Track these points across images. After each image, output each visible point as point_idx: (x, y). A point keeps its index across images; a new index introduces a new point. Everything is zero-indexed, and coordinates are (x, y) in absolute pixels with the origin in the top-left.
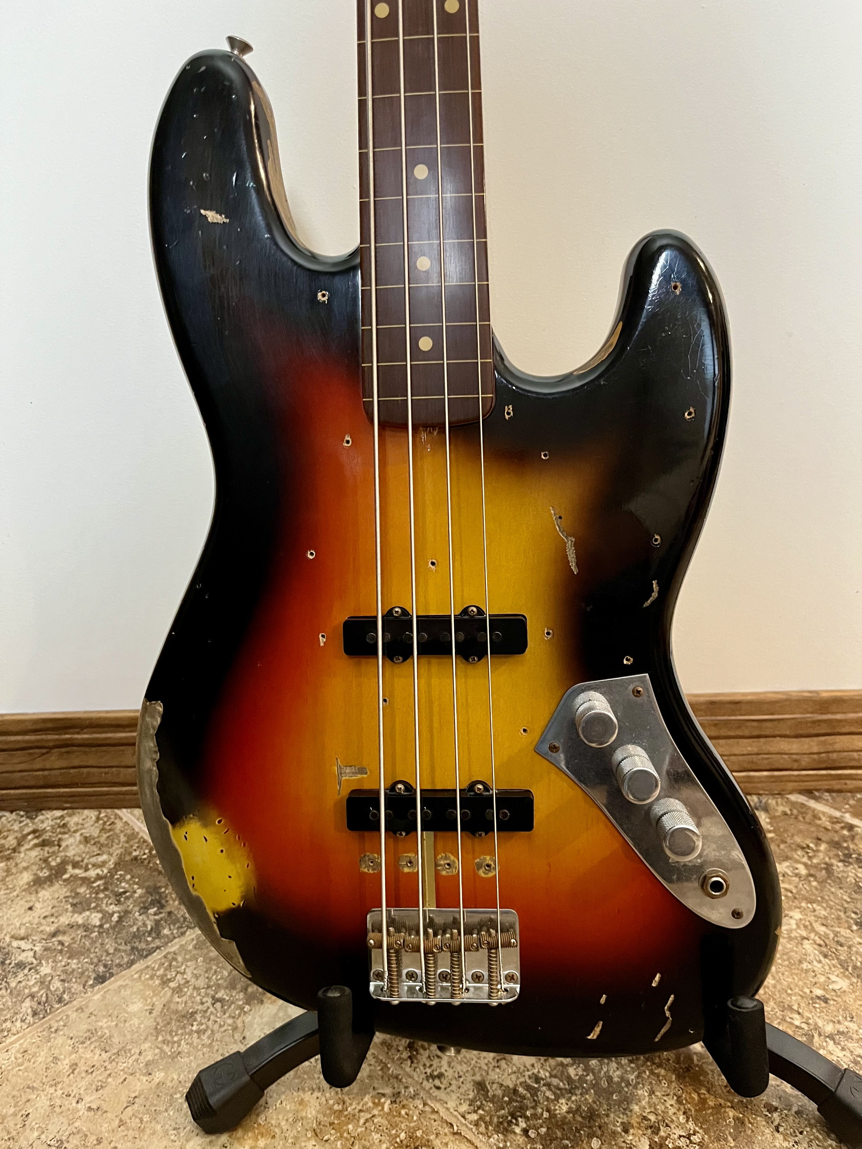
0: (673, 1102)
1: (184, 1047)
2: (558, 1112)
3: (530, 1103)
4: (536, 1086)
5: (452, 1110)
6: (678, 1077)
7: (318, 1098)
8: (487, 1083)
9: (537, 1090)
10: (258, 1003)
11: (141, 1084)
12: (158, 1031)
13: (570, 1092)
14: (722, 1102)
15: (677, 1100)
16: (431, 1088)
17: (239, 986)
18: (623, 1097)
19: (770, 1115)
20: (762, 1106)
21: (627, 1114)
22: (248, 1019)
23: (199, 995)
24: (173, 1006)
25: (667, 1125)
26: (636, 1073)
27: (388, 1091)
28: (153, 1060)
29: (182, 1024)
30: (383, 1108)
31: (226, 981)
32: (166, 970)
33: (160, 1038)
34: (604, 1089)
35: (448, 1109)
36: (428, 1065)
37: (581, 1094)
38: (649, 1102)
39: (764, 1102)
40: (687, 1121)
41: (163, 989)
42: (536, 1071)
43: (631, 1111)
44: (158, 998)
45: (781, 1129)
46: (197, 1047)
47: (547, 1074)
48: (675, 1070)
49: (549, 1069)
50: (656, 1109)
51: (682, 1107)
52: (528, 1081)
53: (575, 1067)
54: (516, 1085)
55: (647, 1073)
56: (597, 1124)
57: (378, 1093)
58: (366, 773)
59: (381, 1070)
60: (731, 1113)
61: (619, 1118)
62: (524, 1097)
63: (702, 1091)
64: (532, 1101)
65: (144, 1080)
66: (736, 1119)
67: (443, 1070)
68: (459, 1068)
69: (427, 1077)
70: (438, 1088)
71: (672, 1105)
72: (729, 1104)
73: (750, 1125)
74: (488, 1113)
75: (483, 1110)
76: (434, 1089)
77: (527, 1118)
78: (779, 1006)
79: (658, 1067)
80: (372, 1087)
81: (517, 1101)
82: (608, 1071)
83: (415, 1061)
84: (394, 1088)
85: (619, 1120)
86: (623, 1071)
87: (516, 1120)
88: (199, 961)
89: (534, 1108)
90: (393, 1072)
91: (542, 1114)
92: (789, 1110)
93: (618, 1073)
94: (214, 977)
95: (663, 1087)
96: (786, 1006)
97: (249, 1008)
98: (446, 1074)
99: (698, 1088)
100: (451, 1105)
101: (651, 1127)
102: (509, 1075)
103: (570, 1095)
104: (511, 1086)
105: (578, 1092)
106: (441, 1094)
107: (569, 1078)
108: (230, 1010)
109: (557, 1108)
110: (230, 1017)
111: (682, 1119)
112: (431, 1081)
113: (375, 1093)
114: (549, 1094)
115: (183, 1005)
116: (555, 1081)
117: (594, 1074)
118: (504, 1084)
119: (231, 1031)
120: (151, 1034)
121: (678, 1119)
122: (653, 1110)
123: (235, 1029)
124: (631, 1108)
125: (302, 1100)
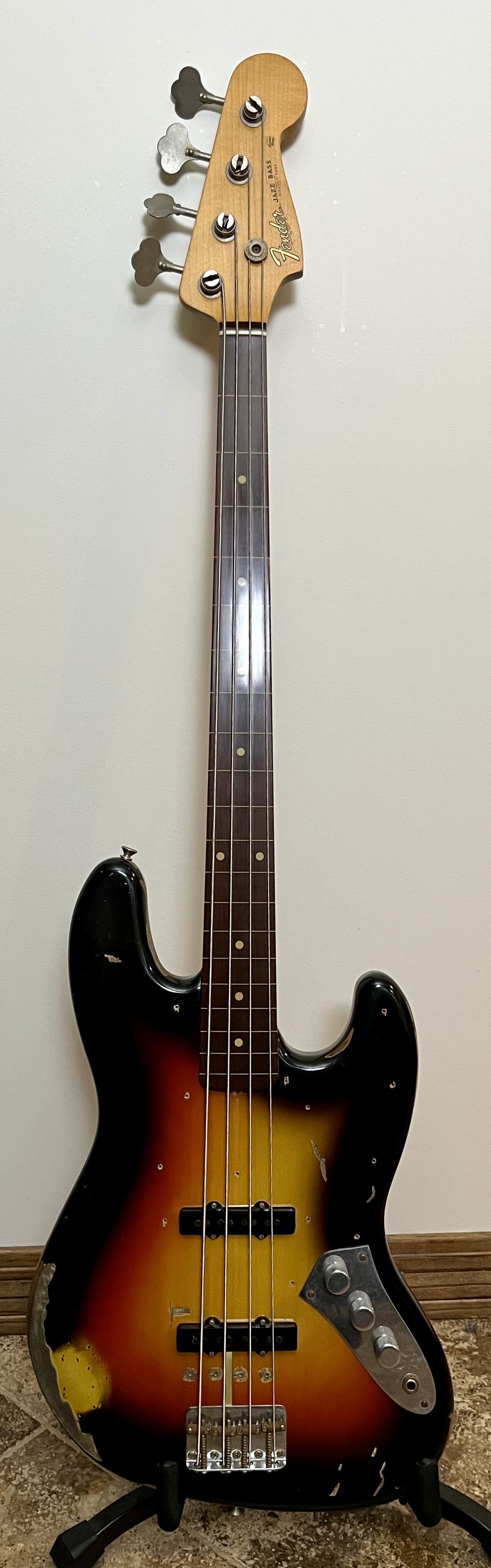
0: (387, 1547)
1: (35, 1526)
2: (309, 1557)
3: (290, 1552)
4: (294, 1541)
5: (236, 1559)
6: (392, 1532)
7: (140, 1555)
8: (260, 1540)
9: (294, 1544)
10: (85, 1493)
11: (8, 1552)
12: (11, 1516)
13: (318, 1544)
14: (421, 1546)
15: (391, 1546)
16: (220, 1546)
17: (67, 1482)
18: (354, 1546)
19: (452, 1554)
20: (447, 1548)
21: (356, 1556)
22: (79, 1504)
23: (37, 1489)
24: (19, 1498)
25: (383, 1562)
26: (363, 1530)
27: (190, 1548)
28: (13, 1535)
29: (29, 1510)
30: (187, 1560)
31: (56, 1478)
32: (6, 1472)
33: (15, 1521)
34: (341, 1541)
35: (233, 1558)
36: (217, 1530)
37: (325, 1545)
38: (371, 1548)
39: (448, 1546)
40: (397, 1559)
41: (8, 1485)
42: (294, 1531)
43: (359, 1554)
44: (6, 1492)
45: (458, 1562)
46: (44, 1526)
47: (302, 1533)
48: (390, 1527)
49: (303, 1530)
50: (376, 1552)
51: (393, 1550)
52: (289, 1538)
53: (321, 1527)
54: (280, 1541)
55: (371, 1530)
56: (336, 1563)
57: (183, 1550)
58: (189, 1313)
59: (184, 1535)
60: (426, 1553)
61: (351, 1558)
62: (286, 1549)
63: (407, 1540)
64: (291, 1550)
65: (10, 1550)
66: (429, 1556)
67: (228, 1534)
68: (239, 1531)
69: (217, 1538)
70: (226, 1545)
71: (386, 1549)
72: (425, 1547)
73: (438, 1560)
74: (262, 1559)
75: (258, 1557)
76: (222, 1546)
77: (288, 1561)
78: (466, 1482)
79: (378, 1526)
80: (178, 1547)
81: (281, 1551)
82: (344, 1529)
83: (207, 1529)
84: (194, 1547)
85: (351, 1560)
86: (354, 1529)
87: (281, 1563)
88: (31, 1464)
89: (293, 1555)
90: (192, 1536)
91: (298, 1558)
92: (465, 1550)
93: (351, 1530)
94: (46, 1476)
95: (381, 1538)
96: (471, 1482)
97: (78, 1497)
98: (230, 1536)
99: (405, 1537)
100: (235, 1555)
101: (372, 1564)
102: (275, 1535)
103: (318, 1546)
104: (276, 1541)
105: (323, 1543)
106: (227, 1549)
107: (317, 1535)
108: (63, 1499)
109: (309, 1554)
110: (64, 1504)
111: (393, 1558)
112: (220, 1541)
113: (180, 1550)
114: (303, 1546)
115: (27, 1497)
116: (307, 1537)
117: (334, 1532)
118: (272, 1541)
119: (68, 1514)
120: (7, 1518)
121: (391, 1557)
122: (374, 1553)
123: (71, 1512)
124: (359, 1552)
125: (129, 1556)
